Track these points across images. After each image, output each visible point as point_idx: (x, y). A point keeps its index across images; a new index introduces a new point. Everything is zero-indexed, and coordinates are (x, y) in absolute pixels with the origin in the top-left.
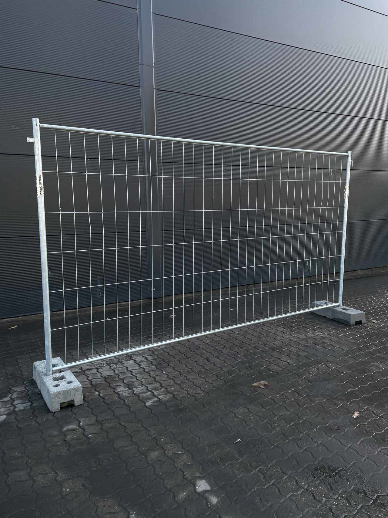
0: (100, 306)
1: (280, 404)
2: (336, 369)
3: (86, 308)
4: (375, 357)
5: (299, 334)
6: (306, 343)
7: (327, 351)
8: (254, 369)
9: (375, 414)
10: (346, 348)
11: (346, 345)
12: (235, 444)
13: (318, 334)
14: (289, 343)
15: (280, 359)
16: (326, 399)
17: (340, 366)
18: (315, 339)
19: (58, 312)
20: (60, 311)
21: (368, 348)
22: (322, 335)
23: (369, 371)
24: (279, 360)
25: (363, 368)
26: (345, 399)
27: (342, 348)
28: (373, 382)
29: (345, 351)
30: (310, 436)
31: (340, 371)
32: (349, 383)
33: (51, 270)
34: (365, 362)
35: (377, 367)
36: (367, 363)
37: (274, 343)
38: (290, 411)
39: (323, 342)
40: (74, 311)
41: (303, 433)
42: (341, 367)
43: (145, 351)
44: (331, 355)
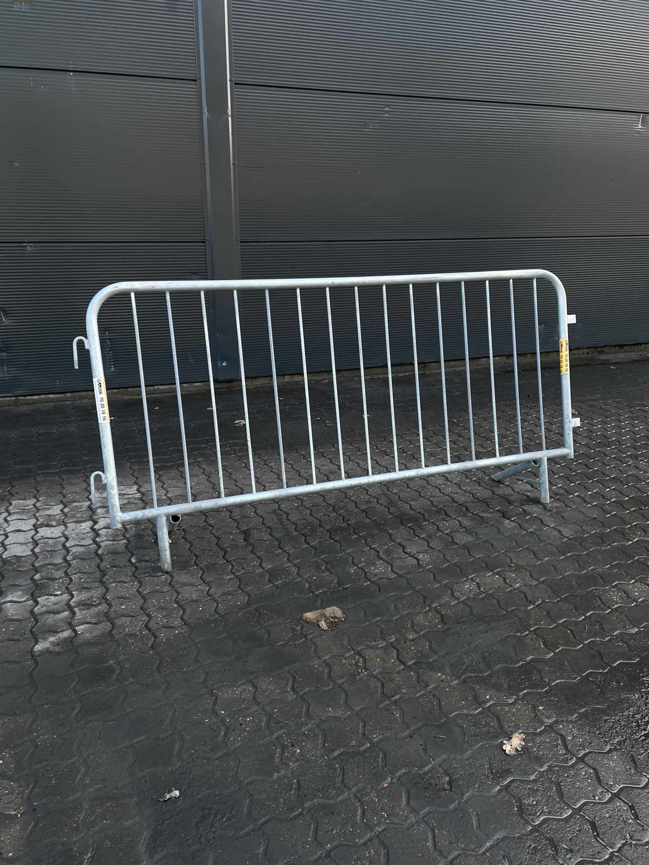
0: (114, 390)
1: (340, 681)
2: (523, 589)
3: (84, 393)
4: (632, 563)
5: (480, 485)
6: (484, 512)
7: (523, 536)
8: (333, 571)
9: (566, 747)
10: (567, 532)
11: (574, 523)
12: (161, 803)
13: (522, 487)
14: (445, 506)
15: (404, 547)
16: (459, 678)
17: (535, 583)
18: (509, 502)
19: (28, 398)
20: (32, 395)
21: (625, 536)
22: (529, 491)
23: (603, 603)
24: (401, 550)
25: (590, 592)
26: (505, 686)
27: (560, 532)
28: (598, 639)
29: (566, 539)
30: (362, 805)
31: (530, 598)
32: (538, 636)
33: (5, 314)
34: (600, 576)
35: (625, 592)
36: (605, 579)
37: (412, 503)
38: (353, 709)
39: (525, 511)
40: (61, 397)
41: (349, 789)
42: (536, 586)
43: (131, 501)
44: (527, 549)
